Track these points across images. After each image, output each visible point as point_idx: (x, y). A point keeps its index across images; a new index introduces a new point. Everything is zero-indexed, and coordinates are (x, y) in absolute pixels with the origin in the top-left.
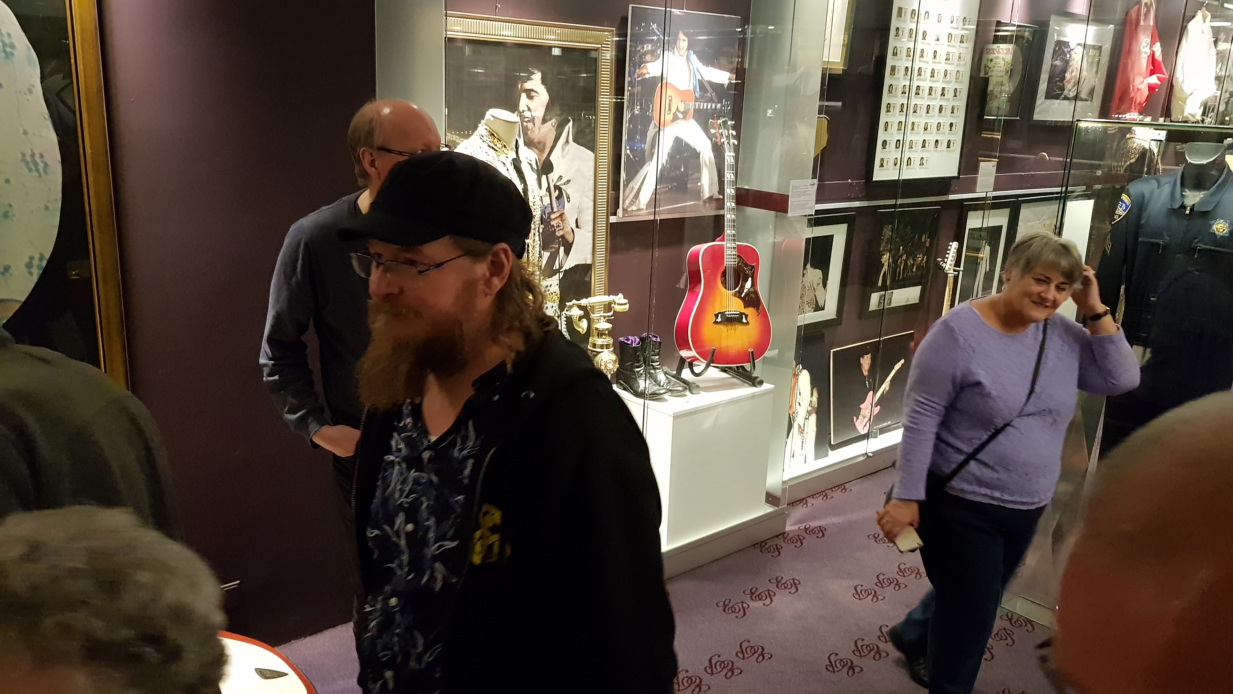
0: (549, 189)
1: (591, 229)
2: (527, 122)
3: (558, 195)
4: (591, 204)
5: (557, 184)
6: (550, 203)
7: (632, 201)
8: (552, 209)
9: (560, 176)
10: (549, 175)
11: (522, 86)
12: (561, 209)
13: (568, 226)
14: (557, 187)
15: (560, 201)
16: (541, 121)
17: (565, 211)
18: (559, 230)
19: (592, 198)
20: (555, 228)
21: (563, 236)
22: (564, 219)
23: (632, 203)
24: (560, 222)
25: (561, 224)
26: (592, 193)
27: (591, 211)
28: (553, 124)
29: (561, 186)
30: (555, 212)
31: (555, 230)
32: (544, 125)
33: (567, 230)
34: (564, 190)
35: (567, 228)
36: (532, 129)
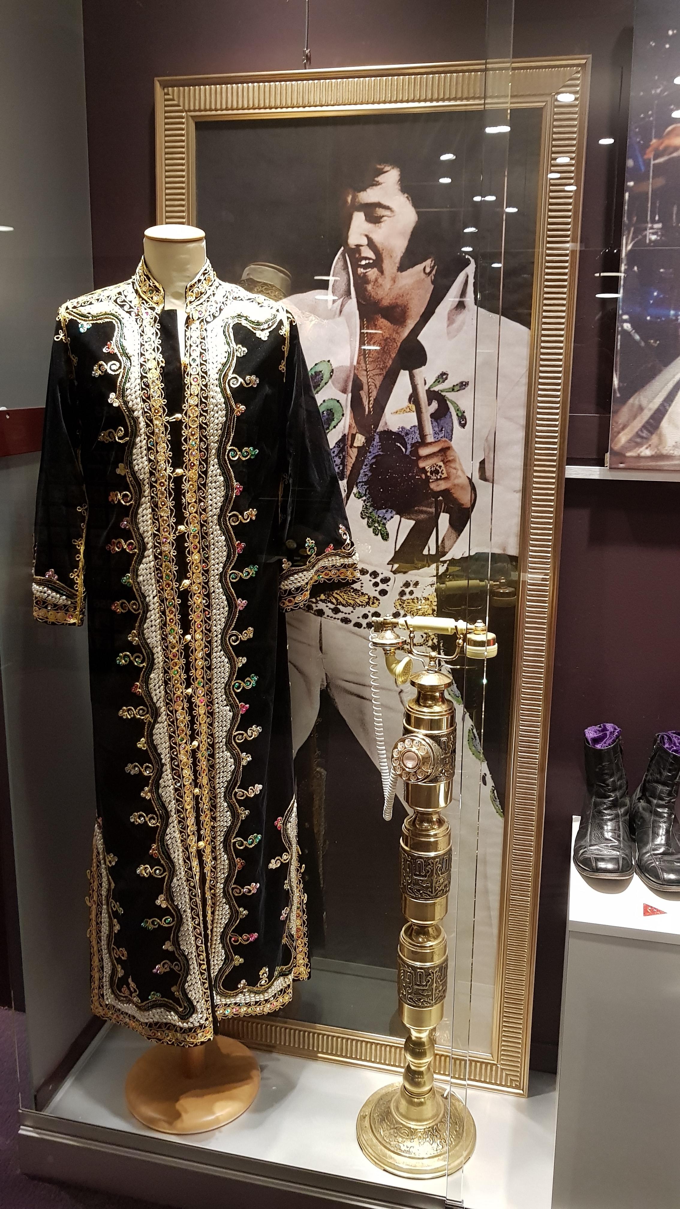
0: (414, 398)
1: (519, 485)
2: (365, 267)
3: (437, 411)
4: (521, 434)
5: (436, 389)
6: (417, 424)
7: (637, 435)
8: (423, 436)
9: (443, 374)
10: (416, 371)
11: (354, 198)
12: (444, 439)
13: (460, 473)
14: (432, 395)
15: (442, 422)
16: (397, 265)
17: (454, 444)
18: (437, 480)
19: (523, 422)
20: (429, 474)
21: (446, 493)
22: (450, 458)
23: (639, 439)
24: (441, 464)
25: (443, 468)
26: (523, 412)
27: (519, 450)
28: (428, 270)
29: (443, 394)
30: (431, 443)
31: (428, 478)
32: (404, 273)
33: (457, 481)
34: (453, 403)
35: (458, 477)
36: (376, 280)
